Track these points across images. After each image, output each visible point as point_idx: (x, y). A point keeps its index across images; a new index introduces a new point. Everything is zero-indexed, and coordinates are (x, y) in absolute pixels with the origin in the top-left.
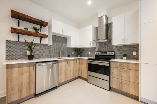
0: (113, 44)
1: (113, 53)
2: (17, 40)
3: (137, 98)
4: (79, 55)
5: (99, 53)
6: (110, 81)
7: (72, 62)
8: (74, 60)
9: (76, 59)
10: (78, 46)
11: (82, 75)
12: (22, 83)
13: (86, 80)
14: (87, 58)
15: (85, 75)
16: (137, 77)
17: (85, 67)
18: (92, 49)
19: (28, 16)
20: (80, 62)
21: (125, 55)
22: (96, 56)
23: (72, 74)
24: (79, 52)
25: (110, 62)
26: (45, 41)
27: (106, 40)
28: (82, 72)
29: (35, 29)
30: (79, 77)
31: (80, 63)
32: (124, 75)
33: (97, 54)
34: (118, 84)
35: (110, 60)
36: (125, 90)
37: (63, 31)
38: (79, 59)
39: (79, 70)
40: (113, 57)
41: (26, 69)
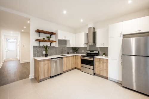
0: (97, 47)
1: (97, 52)
2: (38, 45)
3: (107, 78)
4: (75, 53)
5: (89, 52)
6: (94, 69)
7: (71, 58)
8: (72, 56)
9: (73, 56)
10: (74, 46)
11: (77, 66)
12: (45, 70)
13: (80, 70)
14: (81, 55)
15: (79, 67)
16: (107, 67)
17: (79, 61)
18: (85, 49)
19: (45, 31)
20: (76, 57)
21: (104, 54)
22: (87, 53)
23: (71, 66)
24: (75, 50)
25: (94, 58)
26: (53, 44)
27: (92, 44)
28: (77, 65)
29: (48, 38)
30: (76, 68)
31: (76, 59)
32: (101, 65)
33: (88, 52)
34: (98, 71)
35: (94, 57)
36: (101, 74)
37: (65, 37)
38: (76, 56)
39: (75, 63)
40: (97, 54)
41: (46, 62)
